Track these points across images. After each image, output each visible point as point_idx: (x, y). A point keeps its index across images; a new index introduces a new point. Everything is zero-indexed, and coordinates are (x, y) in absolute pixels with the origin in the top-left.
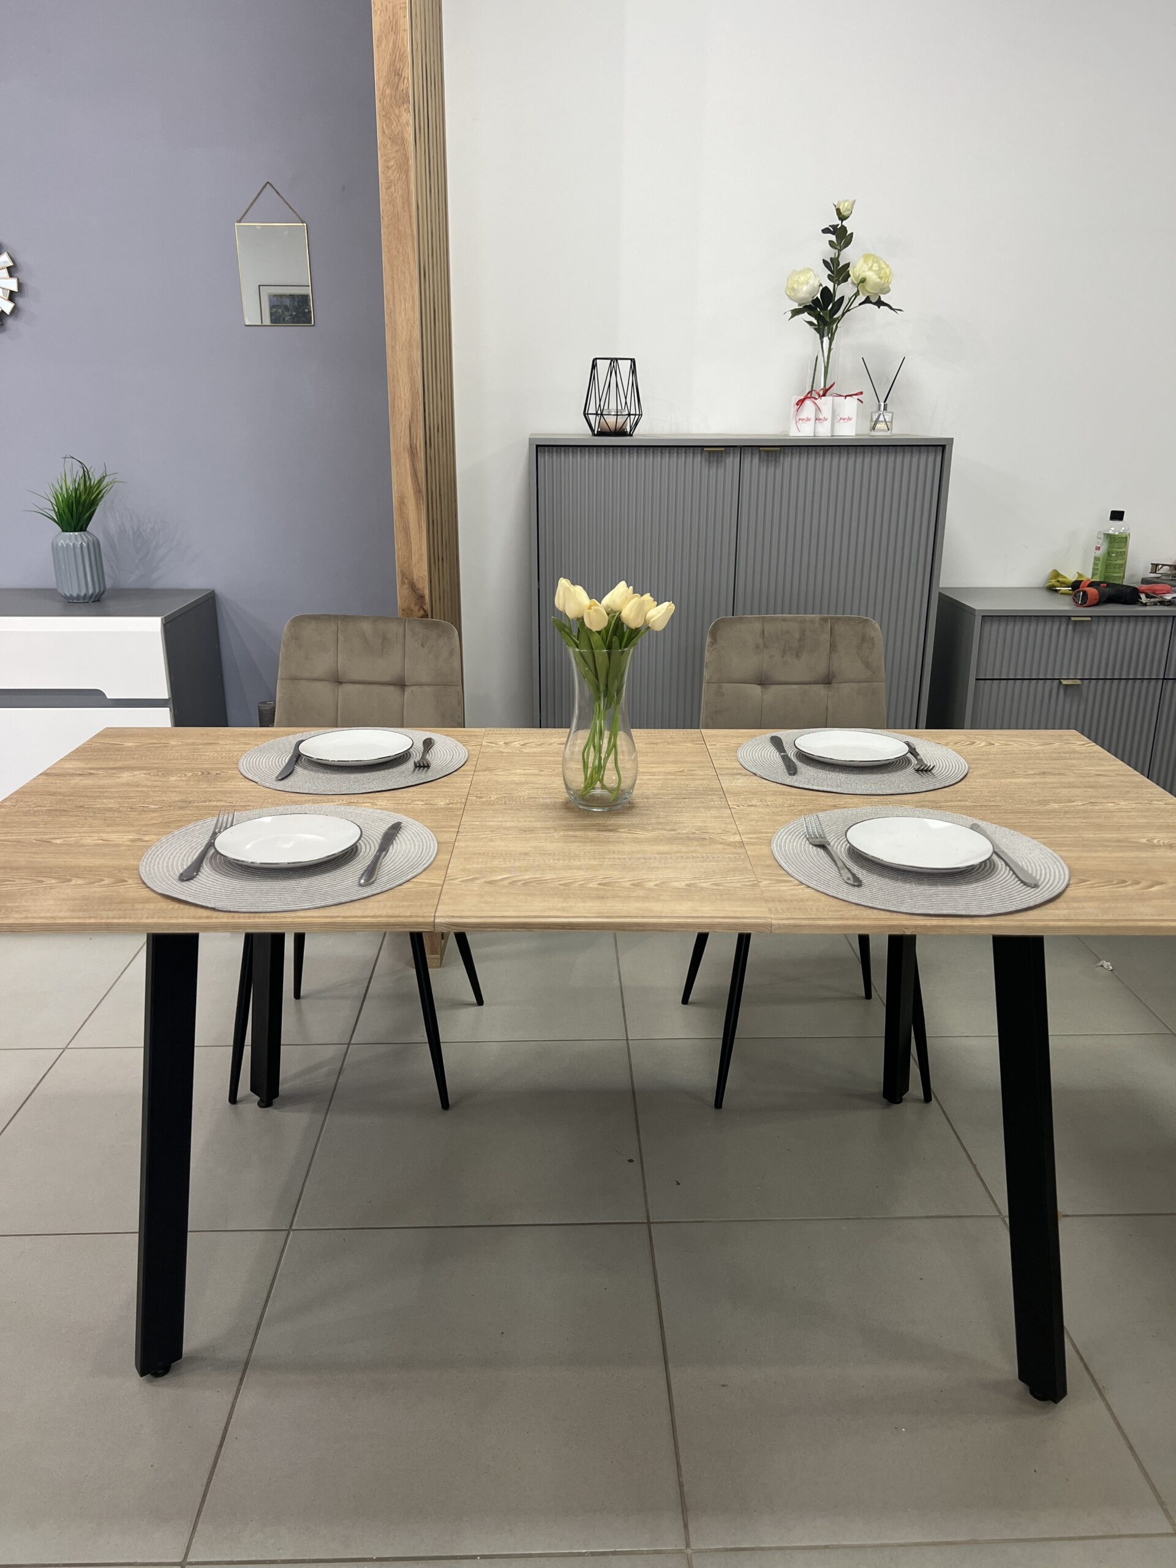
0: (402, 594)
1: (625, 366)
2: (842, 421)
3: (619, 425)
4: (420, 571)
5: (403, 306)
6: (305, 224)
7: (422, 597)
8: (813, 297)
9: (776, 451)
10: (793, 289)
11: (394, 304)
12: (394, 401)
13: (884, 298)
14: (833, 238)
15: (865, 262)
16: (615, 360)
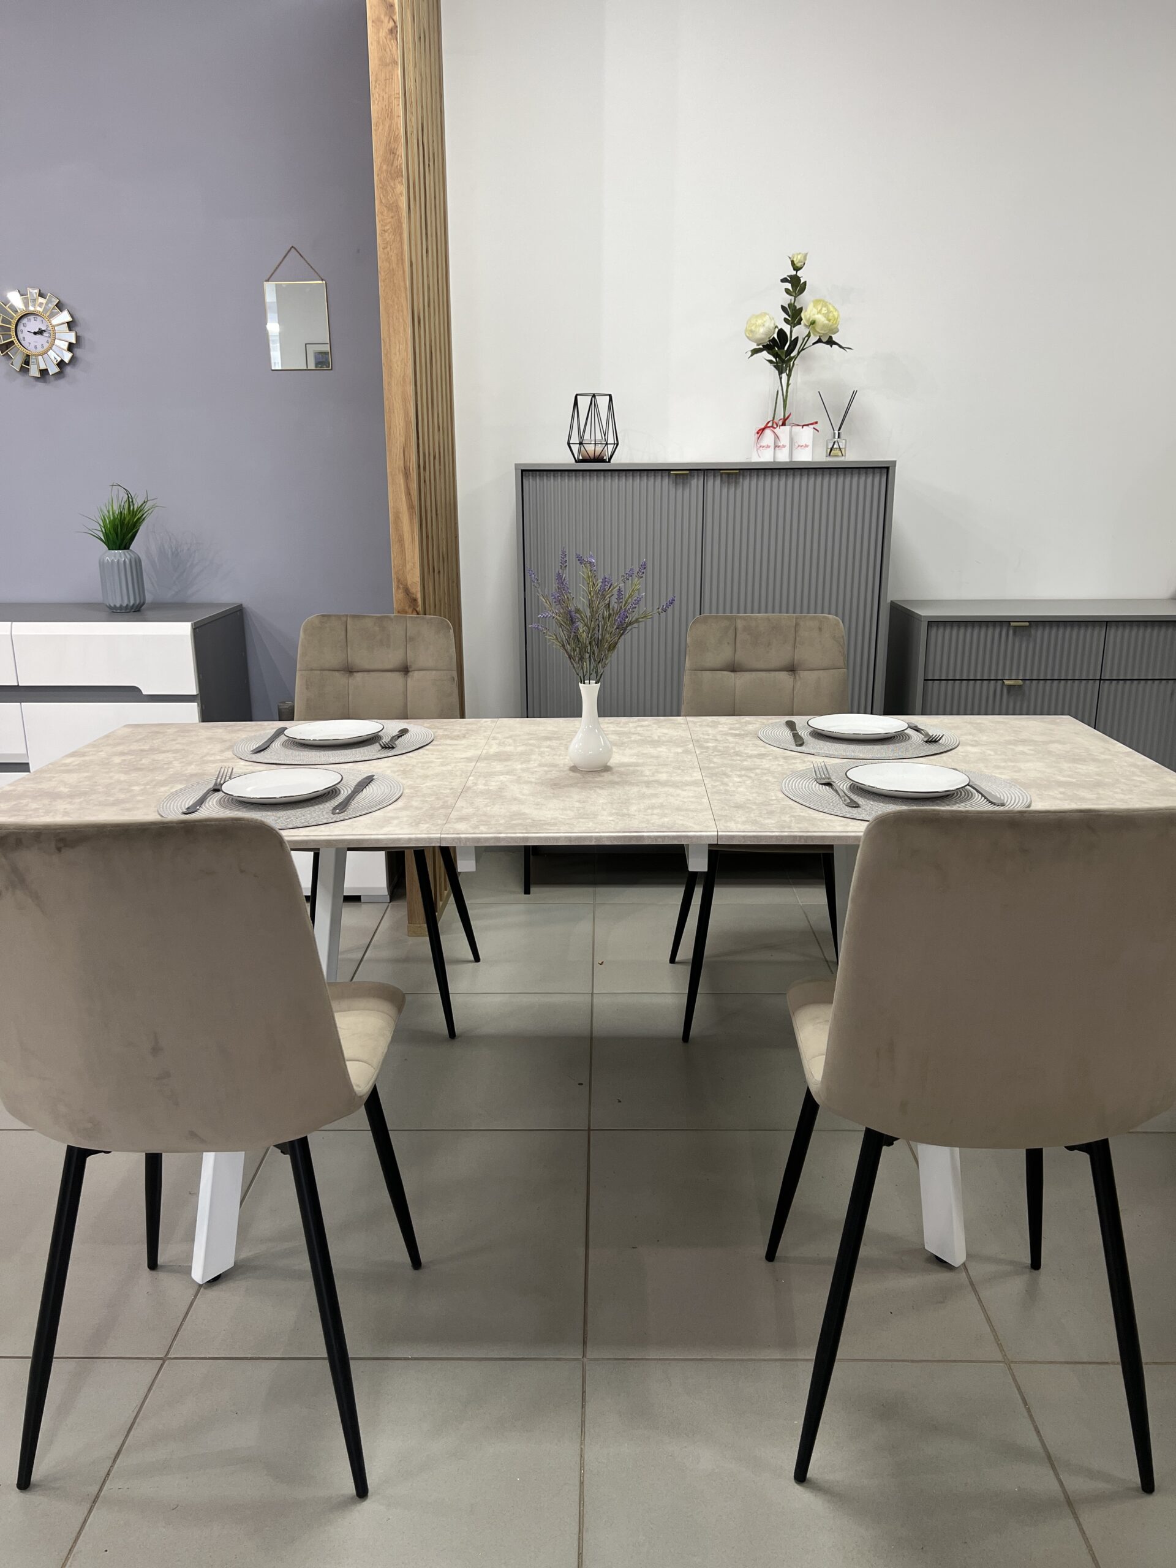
0: (397, 596)
2: (799, 448)
4: (414, 577)
6: (324, 282)
7: (415, 600)
8: (769, 338)
9: (736, 474)
10: (751, 331)
12: (390, 429)
13: (835, 338)
14: (789, 286)
15: (817, 307)
16: (594, 396)
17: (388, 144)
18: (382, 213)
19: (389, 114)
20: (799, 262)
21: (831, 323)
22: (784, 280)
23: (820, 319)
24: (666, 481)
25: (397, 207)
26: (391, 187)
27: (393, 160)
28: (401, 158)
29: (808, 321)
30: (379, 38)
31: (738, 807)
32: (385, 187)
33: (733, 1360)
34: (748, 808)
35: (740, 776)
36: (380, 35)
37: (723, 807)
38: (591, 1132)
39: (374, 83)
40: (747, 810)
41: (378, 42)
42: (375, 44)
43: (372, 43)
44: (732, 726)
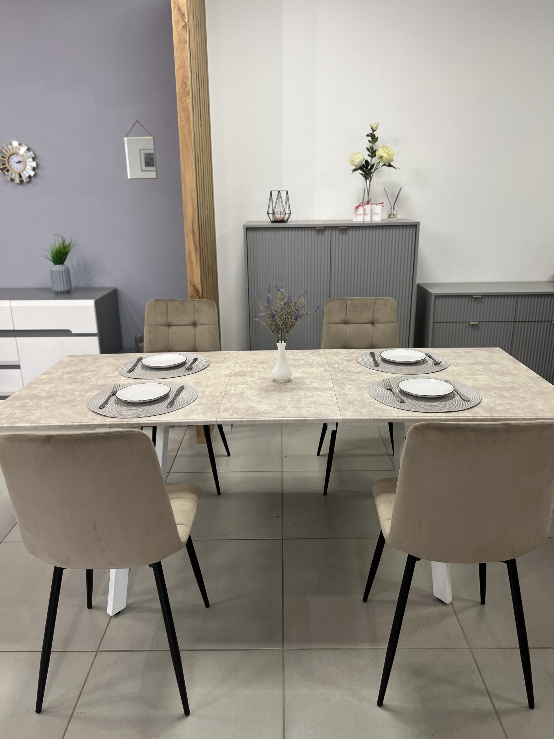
0: (190, 290)
2: (375, 215)
3: (281, 218)
4: (197, 281)
5: (189, 173)
6: (152, 138)
7: (198, 291)
8: (361, 164)
9: (346, 229)
10: (353, 161)
12: (186, 213)
13: (392, 164)
14: (370, 138)
15: (382, 149)
16: (279, 192)
17: (183, 80)
18: (180, 112)
19: (183, 66)
20: (375, 127)
21: (389, 157)
22: (368, 135)
23: (385, 155)
24: (313, 232)
25: (188, 109)
26: (185, 100)
27: (185, 88)
28: (189, 86)
29: (379, 156)
30: (178, 30)
31: (350, 402)
32: (182, 100)
33: (349, 649)
34: (354, 403)
35: (350, 385)
36: (179, 28)
37: (343, 403)
38: (284, 540)
39: (176, 51)
40: (354, 405)
41: (178, 32)
42: (176, 33)
43: (174, 33)
44: (346, 355)
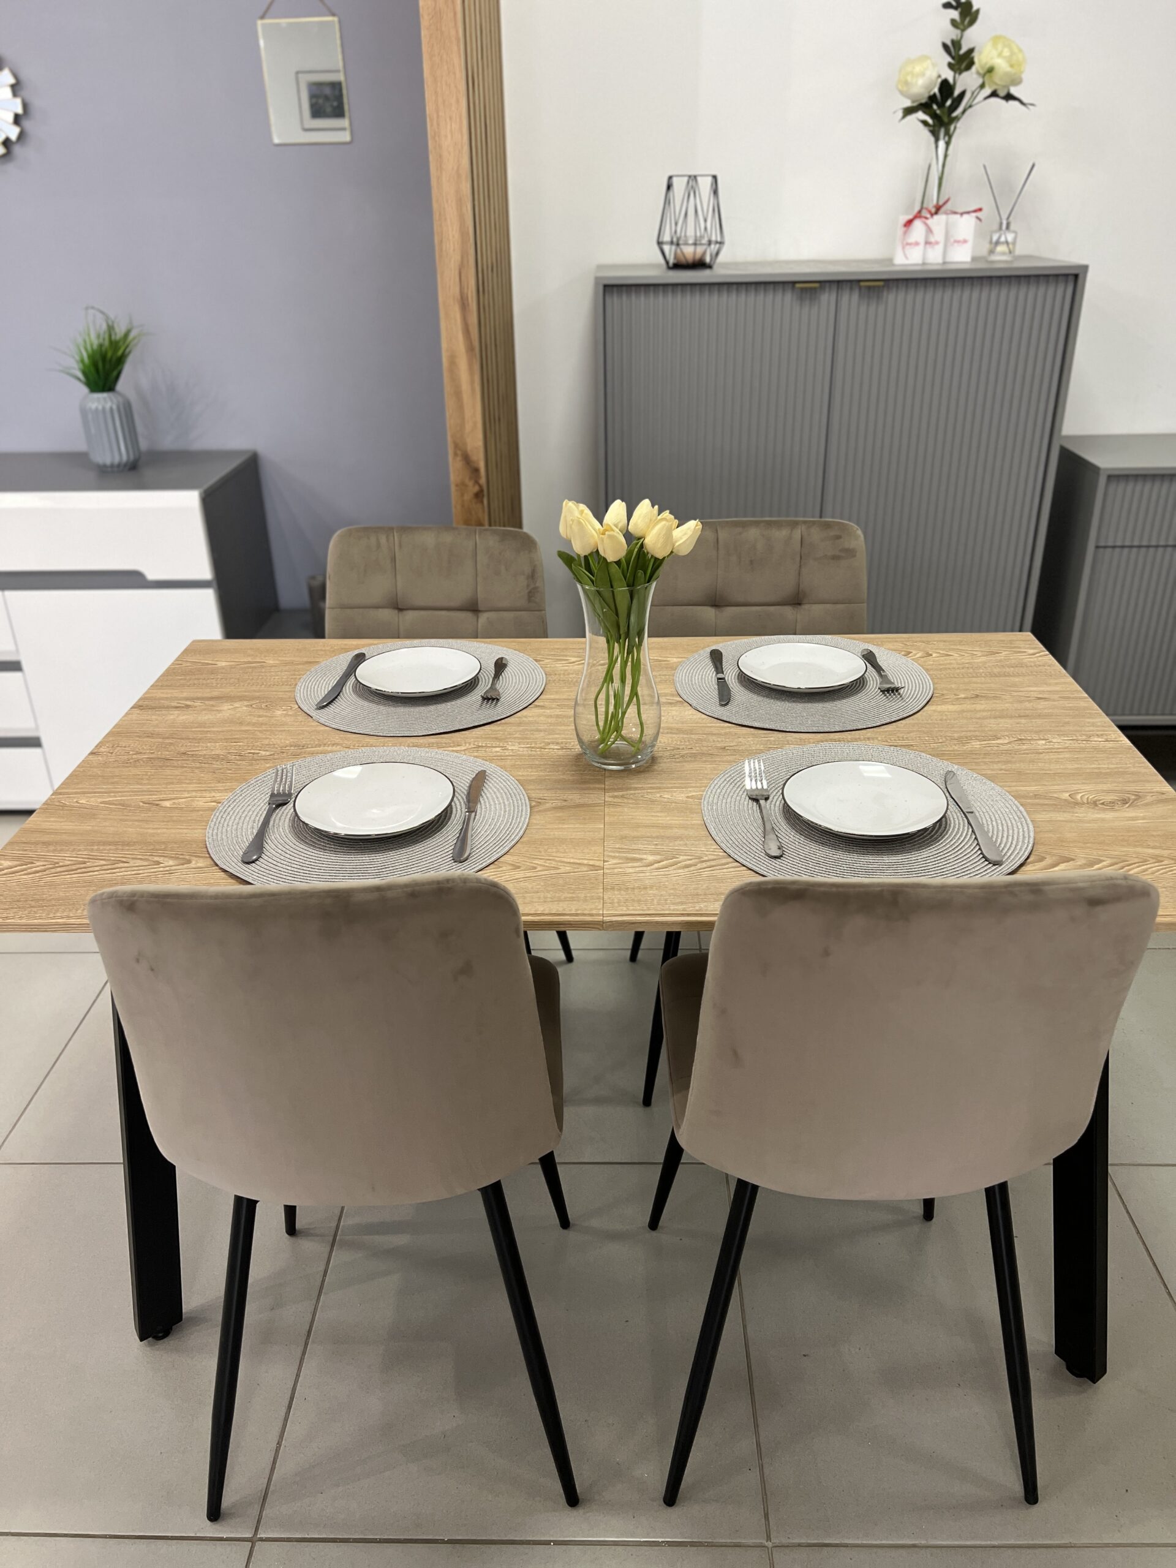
0: (455, 469)
1: (705, 184)
2: (956, 244)
3: (698, 256)
4: (475, 441)
5: (449, 127)
6: (335, 19)
7: (476, 470)
8: (930, 92)
9: (878, 287)
10: (906, 83)
11: (438, 124)
12: (441, 241)
13: (1014, 91)
14: (955, 14)
15: (995, 45)
16: (692, 177)
21: (1010, 71)
23: (1000, 63)
24: (789, 296)
29: (981, 66)
